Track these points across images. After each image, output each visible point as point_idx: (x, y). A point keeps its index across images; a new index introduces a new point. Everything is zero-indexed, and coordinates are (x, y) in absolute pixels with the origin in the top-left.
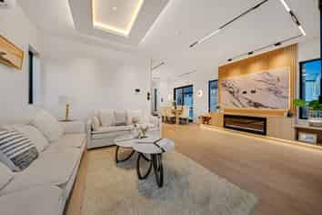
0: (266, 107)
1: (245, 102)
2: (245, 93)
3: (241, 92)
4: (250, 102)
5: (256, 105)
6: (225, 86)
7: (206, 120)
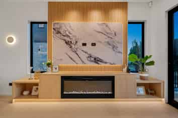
0: (106, 63)
1: (84, 57)
2: (84, 44)
3: (80, 44)
4: (90, 56)
5: (97, 60)
6: (59, 32)
7: (26, 89)
